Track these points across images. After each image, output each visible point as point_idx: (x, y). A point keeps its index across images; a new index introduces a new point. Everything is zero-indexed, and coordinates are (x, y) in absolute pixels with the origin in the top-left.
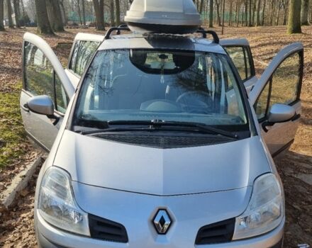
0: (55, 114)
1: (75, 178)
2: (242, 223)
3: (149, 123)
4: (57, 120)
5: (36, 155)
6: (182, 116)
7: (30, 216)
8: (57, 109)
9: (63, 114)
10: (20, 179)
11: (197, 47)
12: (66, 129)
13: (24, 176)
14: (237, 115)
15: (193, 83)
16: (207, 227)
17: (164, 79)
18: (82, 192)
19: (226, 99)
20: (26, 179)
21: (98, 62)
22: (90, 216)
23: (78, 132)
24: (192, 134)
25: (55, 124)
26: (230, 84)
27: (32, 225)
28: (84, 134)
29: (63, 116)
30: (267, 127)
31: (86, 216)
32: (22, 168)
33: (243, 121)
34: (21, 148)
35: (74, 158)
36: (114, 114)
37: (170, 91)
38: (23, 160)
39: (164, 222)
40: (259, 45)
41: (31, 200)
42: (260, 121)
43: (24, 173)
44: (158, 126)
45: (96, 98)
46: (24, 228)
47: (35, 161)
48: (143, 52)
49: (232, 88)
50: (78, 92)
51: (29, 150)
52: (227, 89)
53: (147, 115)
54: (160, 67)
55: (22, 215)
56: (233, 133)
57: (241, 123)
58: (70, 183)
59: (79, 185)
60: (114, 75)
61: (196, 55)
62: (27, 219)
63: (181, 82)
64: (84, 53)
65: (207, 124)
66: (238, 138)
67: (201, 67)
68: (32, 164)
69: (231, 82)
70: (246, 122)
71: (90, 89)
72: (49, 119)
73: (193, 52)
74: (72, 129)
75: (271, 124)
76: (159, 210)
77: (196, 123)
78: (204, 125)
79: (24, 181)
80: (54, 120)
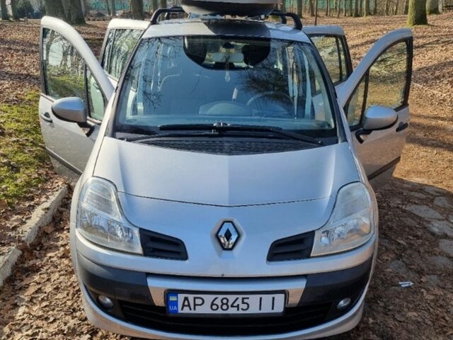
0: (88, 122)
1: (121, 189)
2: (324, 239)
3: (210, 127)
4: (91, 130)
5: (60, 183)
6: (252, 120)
7: (59, 255)
8: (90, 117)
9: (99, 122)
10: (43, 212)
11: (273, 34)
12: (105, 136)
13: (48, 209)
14: (324, 120)
15: (271, 86)
16: (281, 242)
17: (230, 75)
18: (130, 204)
19: (312, 106)
20: (50, 212)
21: (142, 57)
22: (142, 231)
23: (122, 139)
24: (265, 140)
25: (88, 135)
26: (318, 87)
27: (62, 265)
28: (129, 140)
29: (100, 124)
30: (362, 137)
31: (136, 232)
32: (43, 199)
33: (329, 125)
34: (40, 175)
35: (119, 167)
36: (167, 118)
37: (238, 95)
38: (44, 190)
39: (230, 235)
40: (367, 43)
41: (58, 238)
42: (352, 129)
43: (47, 205)
44: (223, 131)
45: (140, 107)
46: (52, 269)
47: (60, 191)
48: (202, 40)
49: (320, 92)
50: (118, 91)
51: (51, 178)
52: (314, 93)
53: (209, 119)
54: (224, 61)
55: (49, 255)
56: (316, 139)
57: (327, 127)
58: (116, 196)
59: (126, 196)
60: (162, 76)
61: (273, 45)
62: (55, 259)
63: (254, 85)
64: (119, 50)
65: (284, 128)
66: (322, 145)
67: (280, 66)
68: (57, 194)
69: (319, 85)
70: (333, 126)
71: (132, 94)
72: (81, 129)
73: (269, 40)
74: (113, 136)
75: (368, 132)
76: (224, 222)
77: (270, 127)
78: (281, 129)
79: (47, 215)
80: (87, 130)
